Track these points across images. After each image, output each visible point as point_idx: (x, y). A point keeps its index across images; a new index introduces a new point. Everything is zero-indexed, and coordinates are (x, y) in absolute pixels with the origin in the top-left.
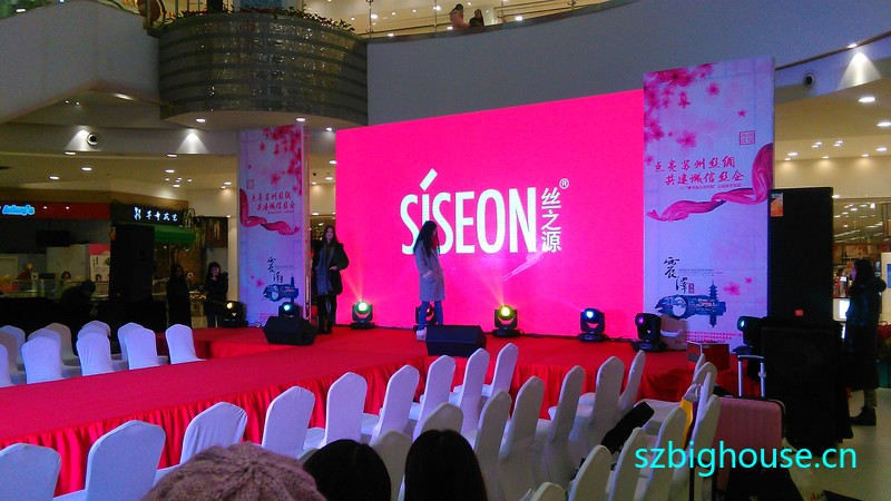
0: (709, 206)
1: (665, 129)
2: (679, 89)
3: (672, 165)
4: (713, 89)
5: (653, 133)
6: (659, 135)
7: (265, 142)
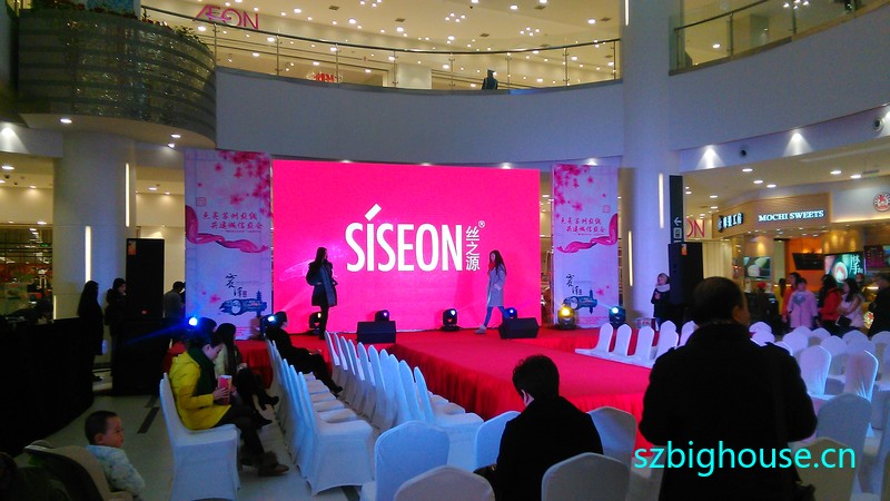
0: (589, 246)
1: (566, 198)
2: (573, 177)
3: (570, 221)
4: (590, 180)
5: (560, 200)
6: (563, 201)
7: (223, 163)
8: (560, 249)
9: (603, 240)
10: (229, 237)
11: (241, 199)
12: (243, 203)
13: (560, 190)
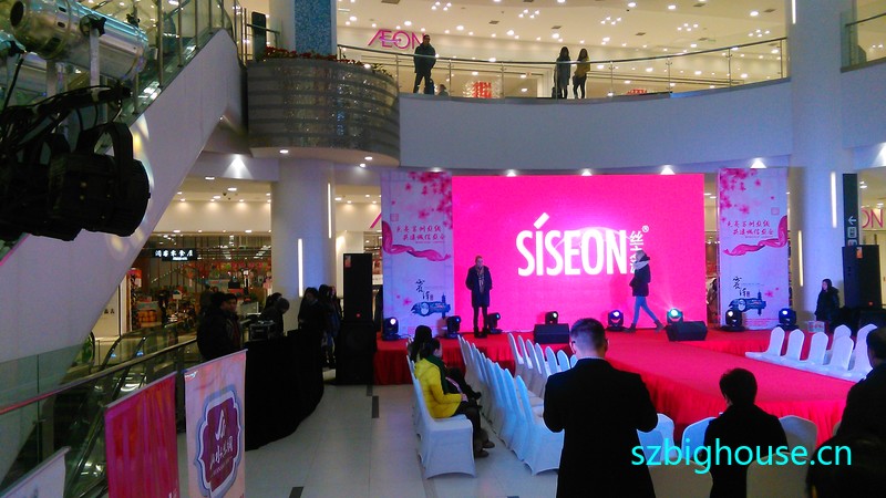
0: (757, 248)
1: (733, 201)
2: (739, 181)
3: (736, 224)
4: (758, 183)
5: (725, 204)
6: (729, 205)
7: (412, 184)
8: (727, 252)
9: (771, 242)
10: (418, 248)
11: (428, 214)
12: (430, 217)
13: (726, 193)
